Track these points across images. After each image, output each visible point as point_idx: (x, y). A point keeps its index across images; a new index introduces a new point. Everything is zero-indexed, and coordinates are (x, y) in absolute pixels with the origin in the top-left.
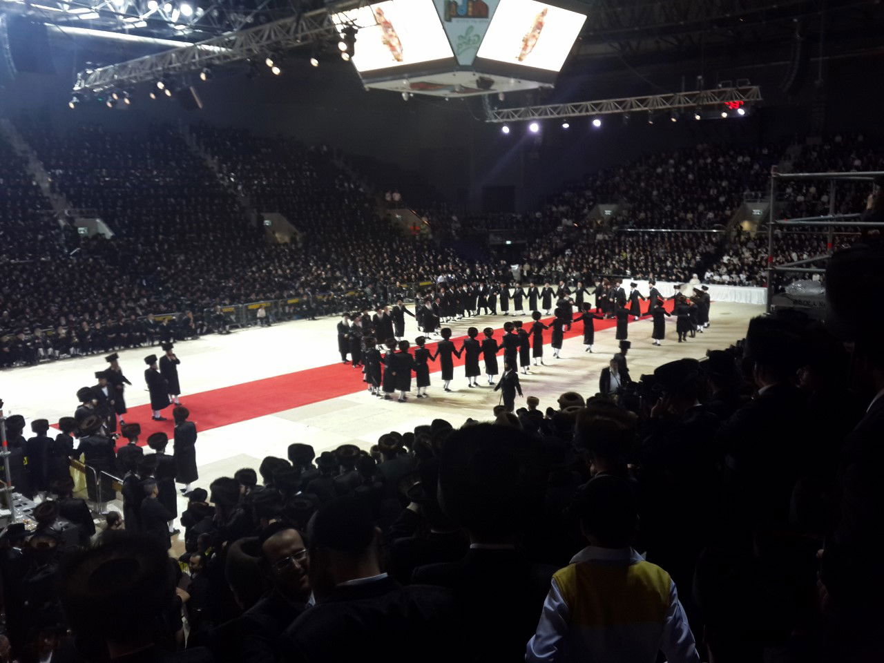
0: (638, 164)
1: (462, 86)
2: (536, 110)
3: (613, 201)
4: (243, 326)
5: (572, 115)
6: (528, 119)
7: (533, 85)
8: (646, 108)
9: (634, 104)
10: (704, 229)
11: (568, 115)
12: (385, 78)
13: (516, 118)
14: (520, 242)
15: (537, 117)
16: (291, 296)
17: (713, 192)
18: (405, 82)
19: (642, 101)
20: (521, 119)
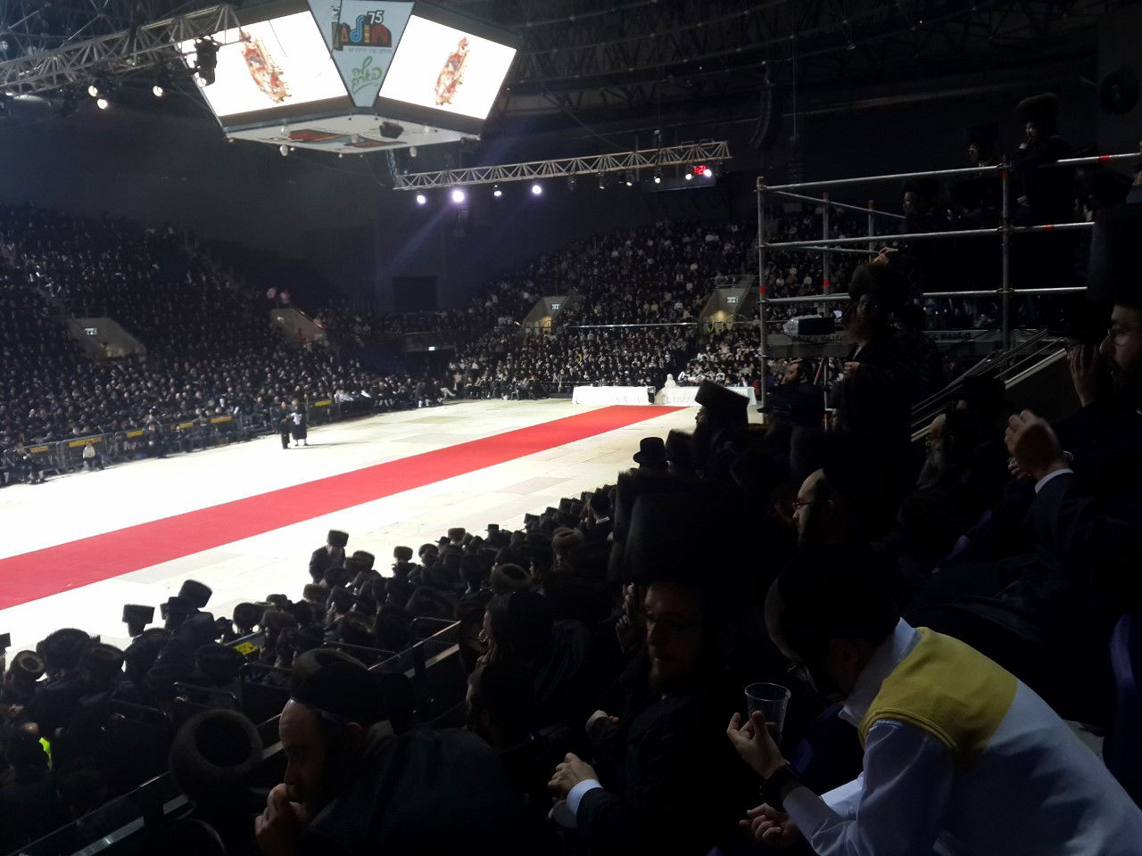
0: (588, 246)
1: (360, 137)
2: (459, 174)
3: (561, 293)
4: (63, 472)
5: (504, 179)
6: (449, 185)
7: (453, 137)
8: (595, 171)
9: (580, 167)
10: (673, 321)
11: (499, 180)
12: (254, 125)
13: (433, 185)
14: (446, 347)
15: (459, 182)
16: (130, 428)
17: (679, 278)
18: (283, 129)
19: (590, 162)
20: (439, 185)
